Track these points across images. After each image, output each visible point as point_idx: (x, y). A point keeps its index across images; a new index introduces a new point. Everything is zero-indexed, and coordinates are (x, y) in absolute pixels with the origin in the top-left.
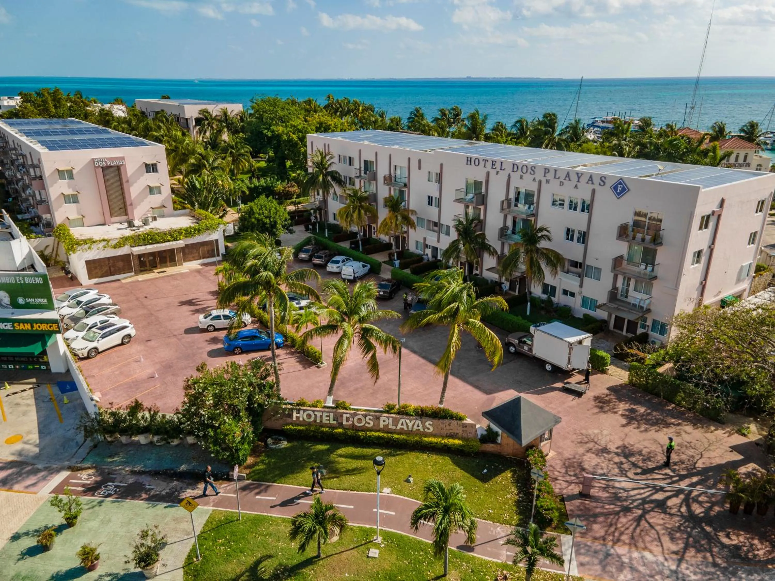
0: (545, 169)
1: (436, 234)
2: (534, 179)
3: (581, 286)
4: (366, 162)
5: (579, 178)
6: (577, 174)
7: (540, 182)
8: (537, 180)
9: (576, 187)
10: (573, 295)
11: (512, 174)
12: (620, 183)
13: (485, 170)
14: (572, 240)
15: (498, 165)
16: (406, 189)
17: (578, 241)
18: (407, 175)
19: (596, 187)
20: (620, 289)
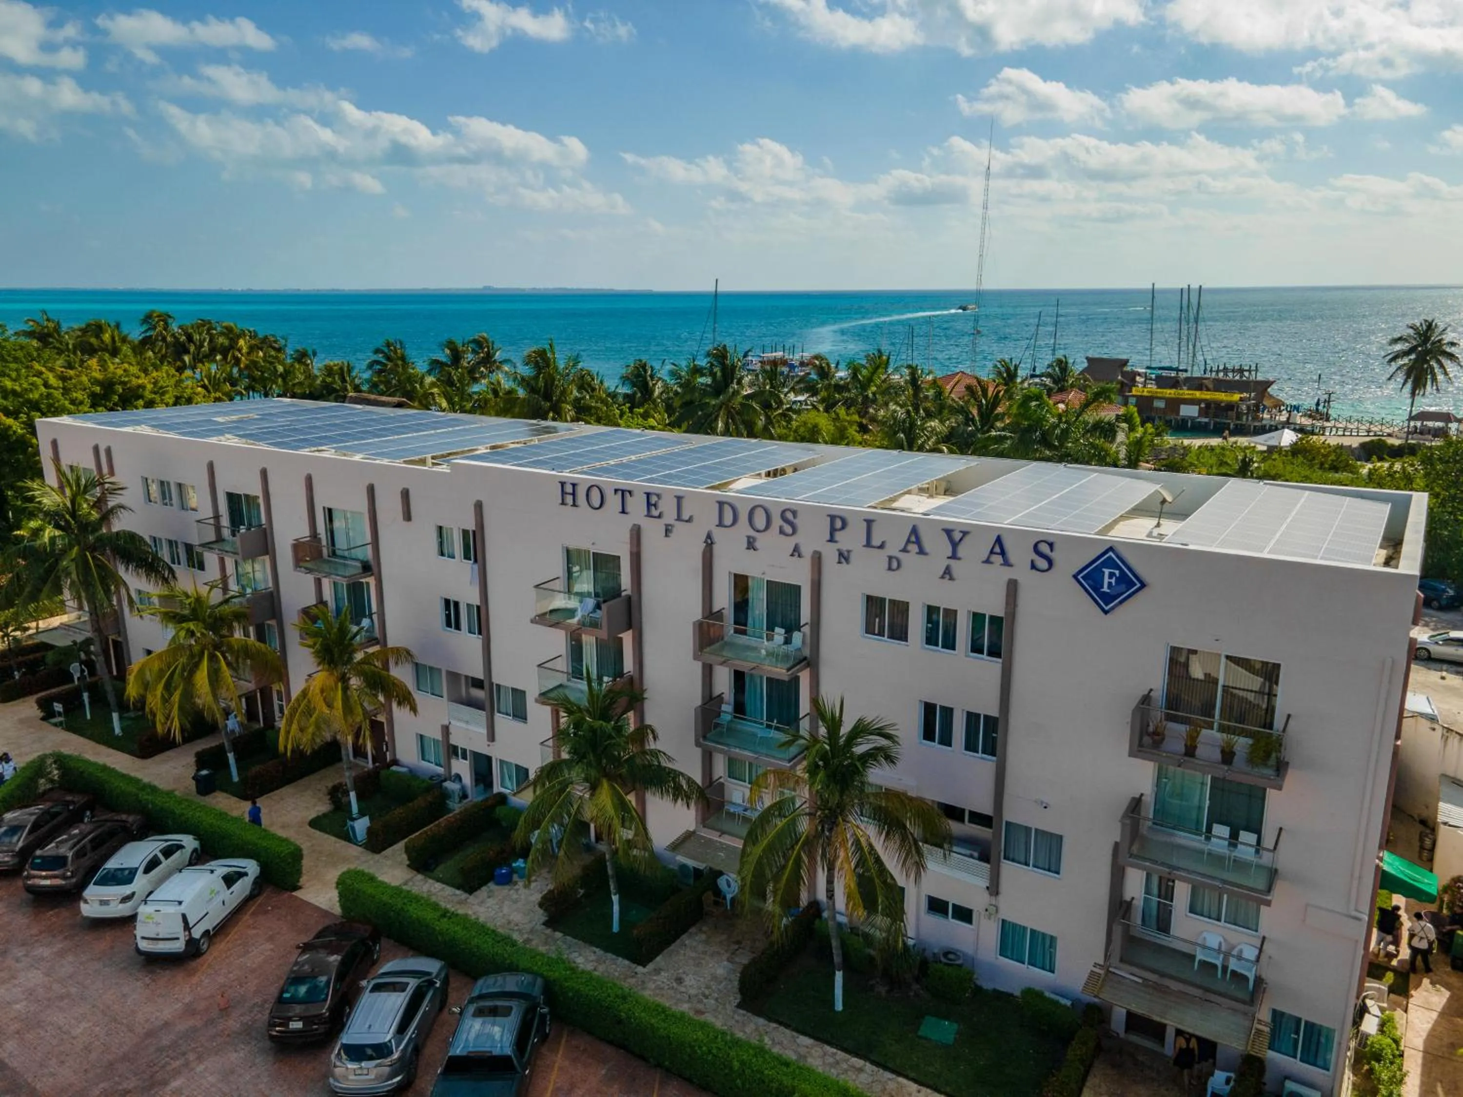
0: (833, 518)
1: (481, 716)
2: (796, 551)
3: (994, 889)
4: (233, 498)
5: (955, 545)
6: (948, 532)
7: (817, 560)
8: (807, 551)
9: (947, 573)
10: (964, 914)
11: (719, 535)
12: (1110, 563)
13: (628, 522)
14: (946, 741)
15: (668, 507)
16: (372, 581)
17: (971, 746)
18: (368, 538)
19: (1021, 572)
20: (1139, 903)
